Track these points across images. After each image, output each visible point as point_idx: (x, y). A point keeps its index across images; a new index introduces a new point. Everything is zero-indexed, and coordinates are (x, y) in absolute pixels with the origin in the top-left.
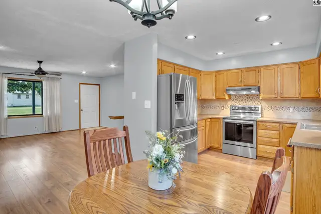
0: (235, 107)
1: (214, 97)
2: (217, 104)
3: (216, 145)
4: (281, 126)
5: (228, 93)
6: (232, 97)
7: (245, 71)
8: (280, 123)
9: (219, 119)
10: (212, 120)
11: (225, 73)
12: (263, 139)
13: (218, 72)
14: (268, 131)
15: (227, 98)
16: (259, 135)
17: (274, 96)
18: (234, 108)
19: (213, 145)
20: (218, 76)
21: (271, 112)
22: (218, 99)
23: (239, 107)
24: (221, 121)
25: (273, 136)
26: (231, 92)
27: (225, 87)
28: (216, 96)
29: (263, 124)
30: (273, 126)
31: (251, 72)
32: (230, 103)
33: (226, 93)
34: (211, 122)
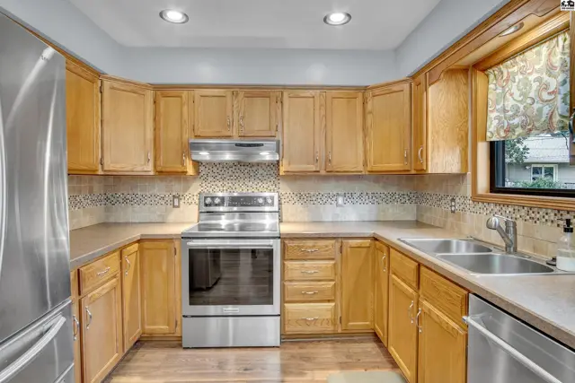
0: (213, 198)
1: (149, 169)
2: (159, 189)
3: (161, 328)
4: (338, 245)
5: (194, 157)
6: (202, 168)
7: (241, 95)
8: (334, 238)
9: (169, 239)
10: (146, 245)
11: (185, 94)
12: (297, 285)
13: (161, 90)
14: (307, 263)
15: (190, 171)
16: (288, 275)
17: (312, 167)
18: (209, 201)
19: (149, 328)
20: (162, 101)
21: (299, 206)
22: (162, 174)
23: (223, 199)
24: (177, 244)
25: (320, 275)
26: (204, 155)
27: (186, 136)
28: (155, 166)
29: (296, 243)
30: (320, 248)
31: (259, 100)
32: (196, 189)
33: (189, 156)
34: (141, 250)
